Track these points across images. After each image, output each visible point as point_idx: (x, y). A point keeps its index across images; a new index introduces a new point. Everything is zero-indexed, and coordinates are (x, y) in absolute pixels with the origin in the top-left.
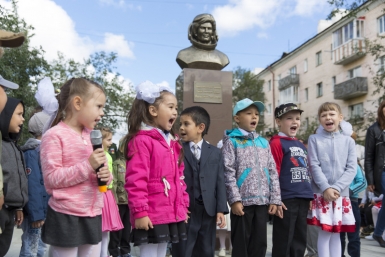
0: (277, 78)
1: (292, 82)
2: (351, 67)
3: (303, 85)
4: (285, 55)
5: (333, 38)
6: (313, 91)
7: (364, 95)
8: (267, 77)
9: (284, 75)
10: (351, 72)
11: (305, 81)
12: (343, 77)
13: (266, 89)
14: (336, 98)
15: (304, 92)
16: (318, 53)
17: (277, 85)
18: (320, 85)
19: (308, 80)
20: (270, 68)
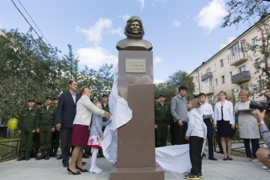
0: (200, 75)
1: (209, 77)
2: (240, 66)
3: (214, 78)
4: (203, 63)
5: (229, 52)
6: (220, 80)
7: (249, 80)
8: (195, 75)
9: (204, 73)
10: (240, 69)
11: (215, 76)
12: (236, 71)
13: (194, 81)
14: (233, 83)
15: (215, 81)
16: (221, 61)
17: (200, 79)
18: (223, 77)
19: (217, 75)
20: (197, 70)
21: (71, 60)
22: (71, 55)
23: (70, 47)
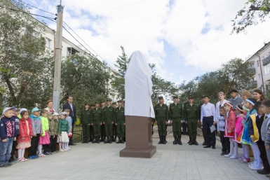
0: (262, 59)
8: (256, 59)
9: (266, 57)
17: (262, 63)
20: (257, 54)
21: (124, 59)
22: (124, 55)
23: (122, 48)
